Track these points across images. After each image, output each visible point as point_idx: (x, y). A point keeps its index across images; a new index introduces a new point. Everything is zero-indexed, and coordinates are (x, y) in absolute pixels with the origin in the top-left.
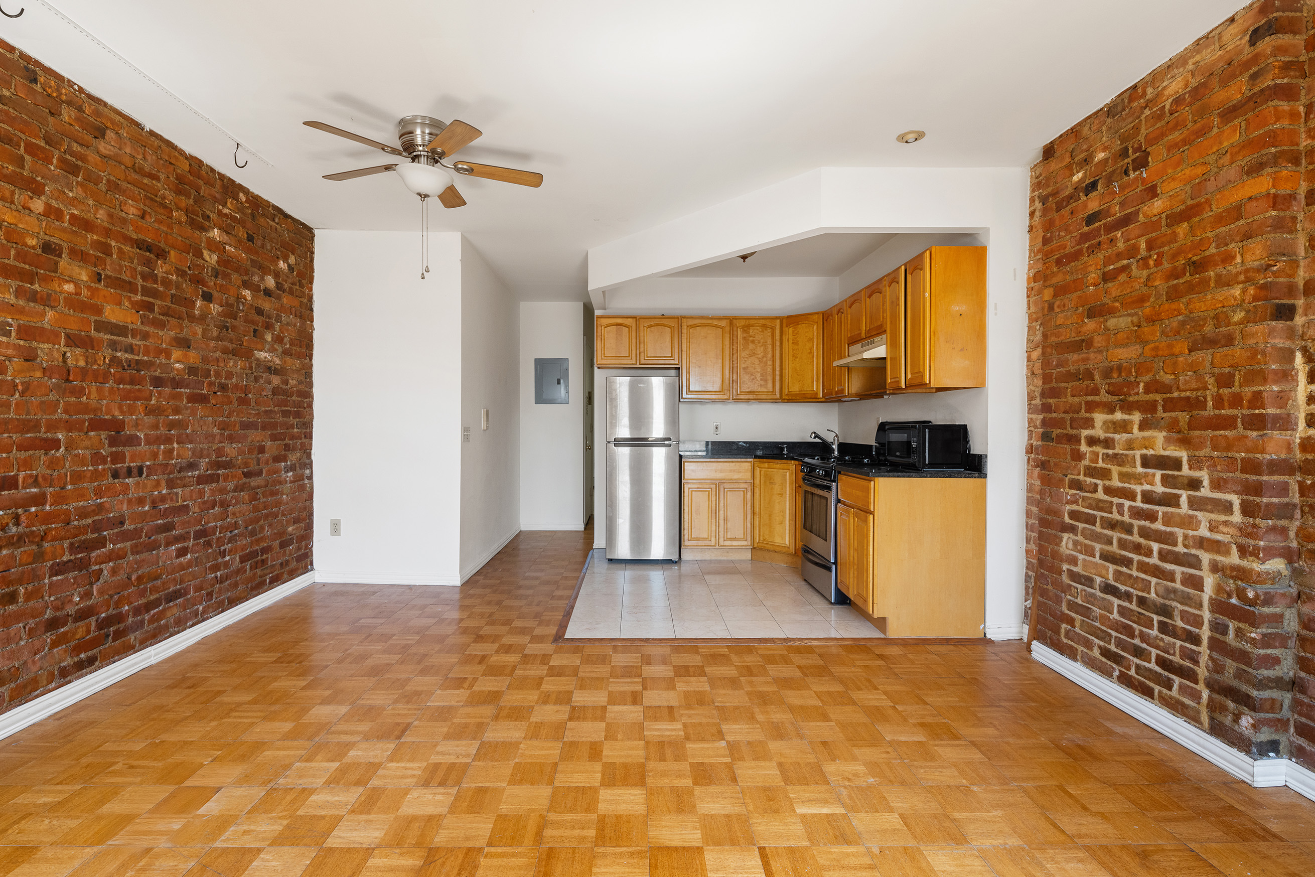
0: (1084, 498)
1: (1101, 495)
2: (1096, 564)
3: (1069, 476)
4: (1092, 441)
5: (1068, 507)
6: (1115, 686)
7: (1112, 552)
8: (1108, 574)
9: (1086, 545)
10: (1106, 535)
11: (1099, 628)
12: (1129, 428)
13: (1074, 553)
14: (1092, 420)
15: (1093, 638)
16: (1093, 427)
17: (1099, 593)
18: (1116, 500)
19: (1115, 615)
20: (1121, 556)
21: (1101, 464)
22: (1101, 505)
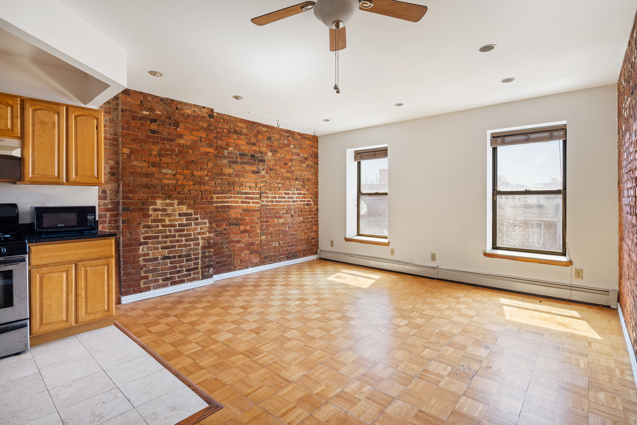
0: (151, 231)
1: (160, 228)
2: (160, 252)
3: (142, 224)
4: (155, 210)
5: (142, 236)
6: (170, 287)
7: (167, 245)
8: (166, 253)
9: (154, 247)
10: (164, 241)
11: (162, 273)
12: (173, 205)
13: (147, 252)
14: (156, 203)
15: (158, 278)
16: (156, 205)
17: (161, 261)
18: (167, 228)
19: (169, 265)
20: (171, 245)
21: (160, 217)
22: (161, 231)
